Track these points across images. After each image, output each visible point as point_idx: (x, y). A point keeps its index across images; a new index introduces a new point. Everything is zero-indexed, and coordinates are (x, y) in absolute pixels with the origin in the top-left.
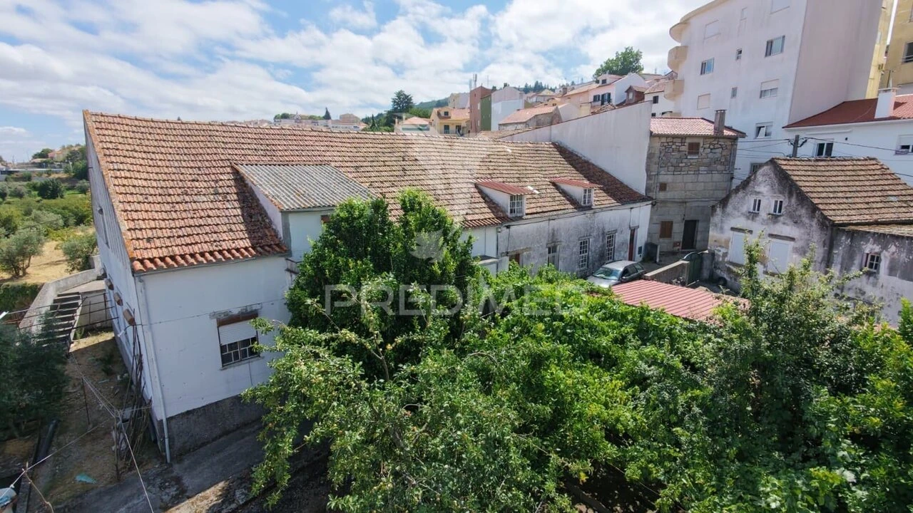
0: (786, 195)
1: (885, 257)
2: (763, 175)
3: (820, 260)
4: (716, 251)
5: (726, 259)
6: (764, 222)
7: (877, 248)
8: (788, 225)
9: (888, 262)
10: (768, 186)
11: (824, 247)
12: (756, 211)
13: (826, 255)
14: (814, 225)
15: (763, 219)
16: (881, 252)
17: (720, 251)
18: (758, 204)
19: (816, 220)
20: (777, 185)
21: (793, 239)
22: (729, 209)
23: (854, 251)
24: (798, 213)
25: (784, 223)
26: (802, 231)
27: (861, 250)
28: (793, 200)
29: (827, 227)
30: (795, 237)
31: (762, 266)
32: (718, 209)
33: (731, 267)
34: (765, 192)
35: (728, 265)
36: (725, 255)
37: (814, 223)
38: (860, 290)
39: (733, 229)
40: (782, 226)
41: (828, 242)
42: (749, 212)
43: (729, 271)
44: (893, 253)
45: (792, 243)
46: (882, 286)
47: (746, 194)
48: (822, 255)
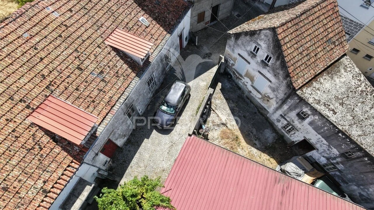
0: (275, 57)
1: (311, 118)
2: (265, 36)
3: (280, 98)
4: (228, 60)
5: (233, 67)
6: (257, 63)
7: (309, 112)
8: (270, 73)
9: (310, 120)
10: (266, 45)
11: (285, 95)
12: (255, 53)
13: (284, 99)
14: (285, 83)
15: (257, 61)
16: (310, 115)
17: (230, 61)
18: (257, 49)
19: (286, 81)
20: (271, 48)
21: (270, 81)
22: (239, 42)
23: (298, 106)
24: (278, 71)
25: (268, 71)
26: (277, 81)
27: (301, 107)
28: (278, 63)
29: (290, 88)
30: (272, 81)
31: (251, 82)
32: (233, 38)
33: (235, 72)
34: (263, 47)
35: (234, 70)
36: (233, 65)
37: (285, 82)
38: (293, 120)
39: (239, 54)
40: (267, 71)
41: (287, 94)
42: (251, 52)
43: (234, 72)
44: (316, 119)
45: (270, 83)
46: (303, 125)
47: (252, 41)
48: (282, 97)
